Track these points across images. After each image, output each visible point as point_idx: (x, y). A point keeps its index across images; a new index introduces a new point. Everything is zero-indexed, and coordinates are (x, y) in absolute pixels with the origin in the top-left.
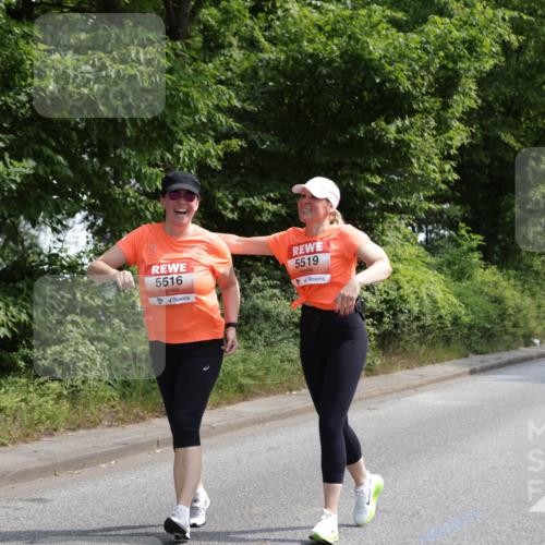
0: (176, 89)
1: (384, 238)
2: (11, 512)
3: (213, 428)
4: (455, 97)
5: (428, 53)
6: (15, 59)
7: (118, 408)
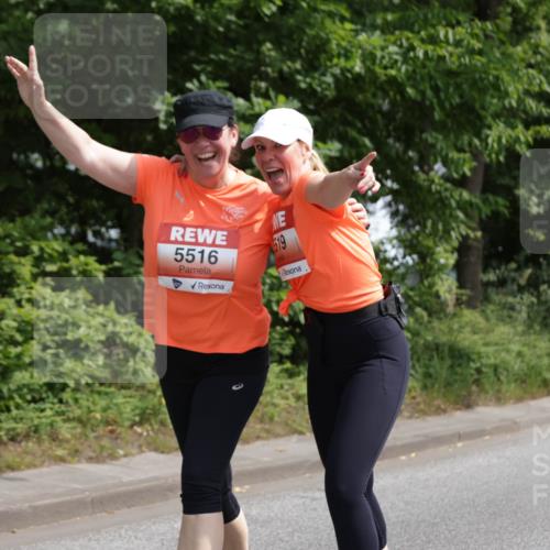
0: (485, 72)
2: (308, 502)
3: (515, 423)
6: (321, 39)
7: (419, 399)
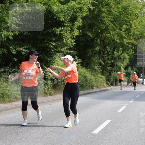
0: (2, 17)
1: (55, 59)
3: (8, 108)
4: (76, 23)
5: (69, 10)
